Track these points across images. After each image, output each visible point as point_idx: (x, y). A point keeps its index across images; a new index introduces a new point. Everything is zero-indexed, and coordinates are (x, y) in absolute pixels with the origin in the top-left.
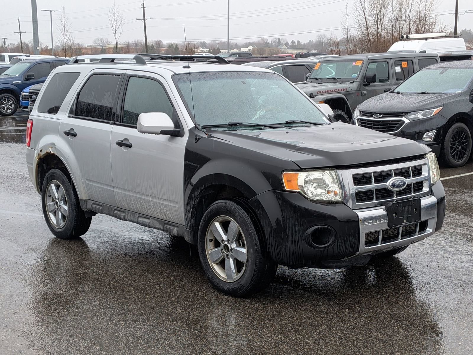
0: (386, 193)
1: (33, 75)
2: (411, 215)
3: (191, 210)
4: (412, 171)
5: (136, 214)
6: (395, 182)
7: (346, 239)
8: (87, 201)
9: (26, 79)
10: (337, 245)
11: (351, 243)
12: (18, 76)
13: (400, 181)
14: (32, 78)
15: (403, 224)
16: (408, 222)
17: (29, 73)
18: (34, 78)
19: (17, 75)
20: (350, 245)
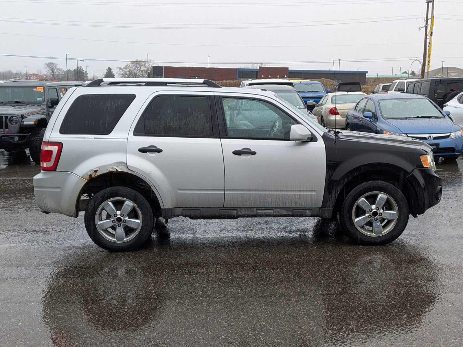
3: (337, 193)
5: (253, 209)
8: (174, 209)
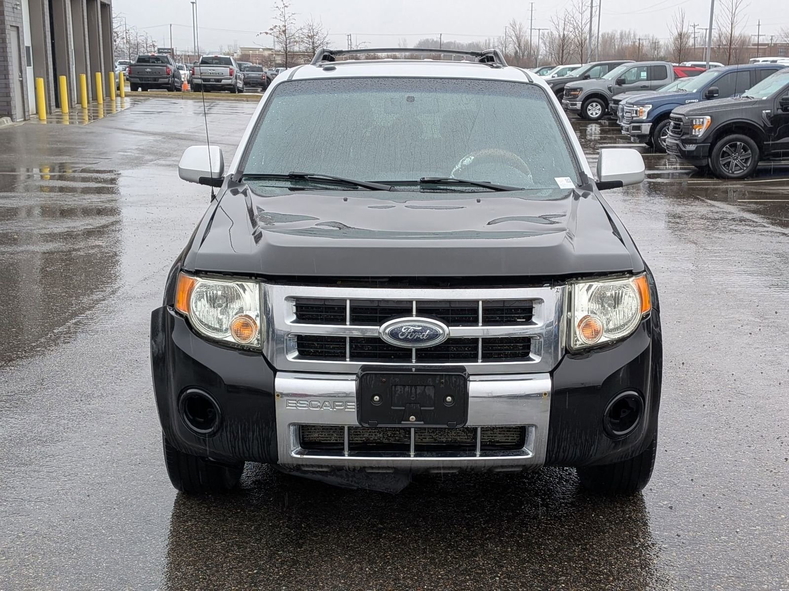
0: (375, 348)
1: (718, 90)
2: (433, 408)
4: (483, 310)
6: (402, 327)
7: (245, 428)
9: (706, 96)
10: (225, 435)
11: (259, 437)
12: (697, 92)
13: (420, 328)
14: (715, 95)
15: (403, 422)
16: (423, 421)
17: (712, 88)
18: (717, 95)
19: (695, 91)
20: (255, 442)
